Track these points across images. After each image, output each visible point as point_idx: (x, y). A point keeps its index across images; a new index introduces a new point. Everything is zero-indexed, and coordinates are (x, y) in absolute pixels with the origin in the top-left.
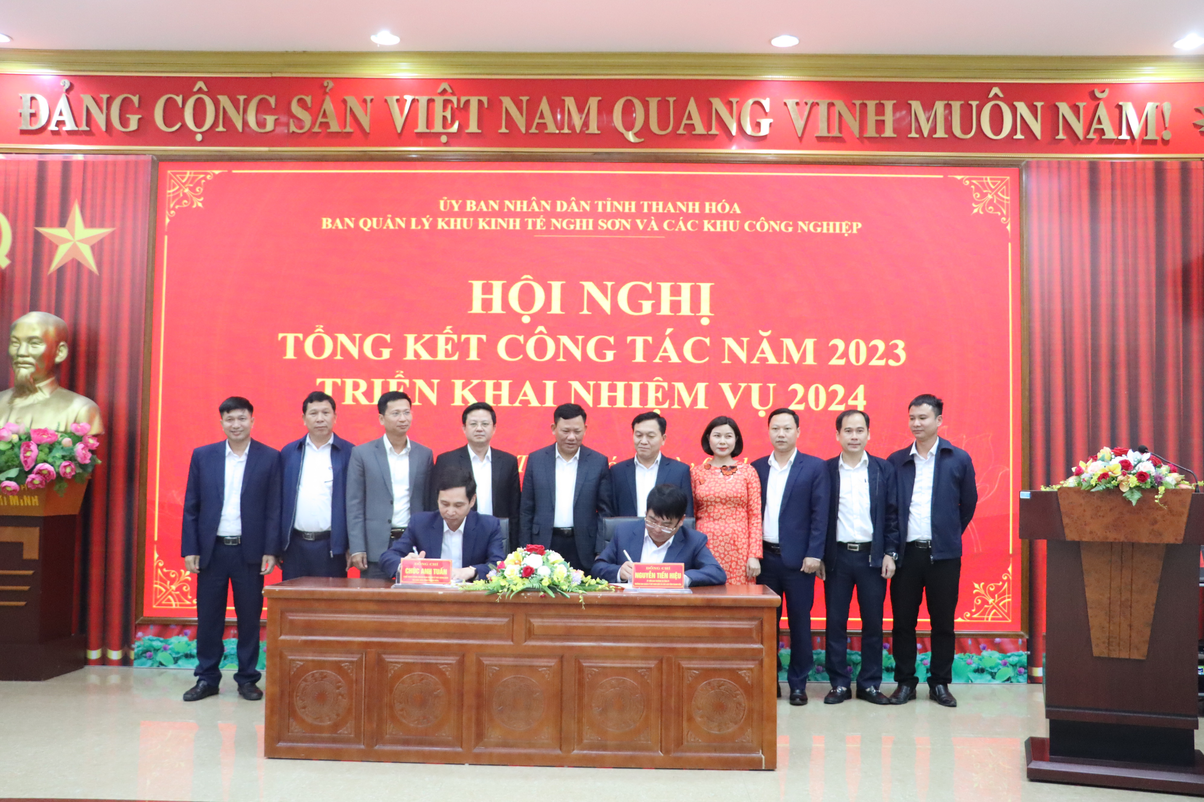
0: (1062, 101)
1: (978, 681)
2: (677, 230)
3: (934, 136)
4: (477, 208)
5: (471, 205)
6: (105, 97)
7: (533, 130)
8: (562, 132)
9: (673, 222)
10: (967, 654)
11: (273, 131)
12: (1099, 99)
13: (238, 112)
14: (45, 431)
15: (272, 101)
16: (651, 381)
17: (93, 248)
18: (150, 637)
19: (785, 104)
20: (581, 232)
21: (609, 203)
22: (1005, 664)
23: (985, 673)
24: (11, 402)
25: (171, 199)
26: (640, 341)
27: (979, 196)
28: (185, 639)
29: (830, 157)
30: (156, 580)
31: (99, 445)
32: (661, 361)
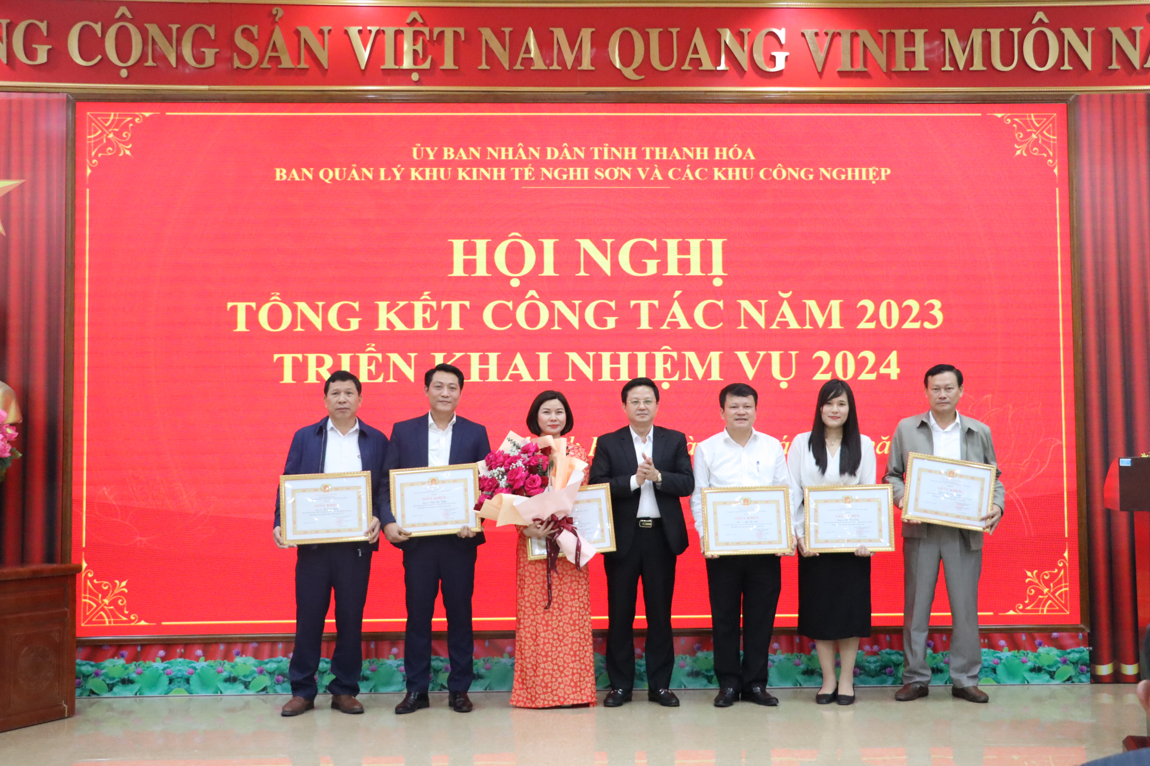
0: (1116, 26)
1: (1035, 682)
2: (683, 179)
3: (971, 69)
4: (455, 156)
5: (448, 153)
6: (4, 22)
7: (518, 67)
8: (551, 68)
9: (679, 170)
10: (1022, 651)
11: (213, 66)
13: (171, 45)
15: (211, 31)
16: (658, 350)
18: (79, 661)
19: (803, 35)
20: (575, 182)
21: (606, 150)
22: (1065, 662)
23: (1043, 672)
25: (92, 146)
26: (644, 305)
27: (1021, 136)
28: (122, 661)
29: (854, 94)
30: (85, 593)
31: (18, 436)
32: (669, 328)
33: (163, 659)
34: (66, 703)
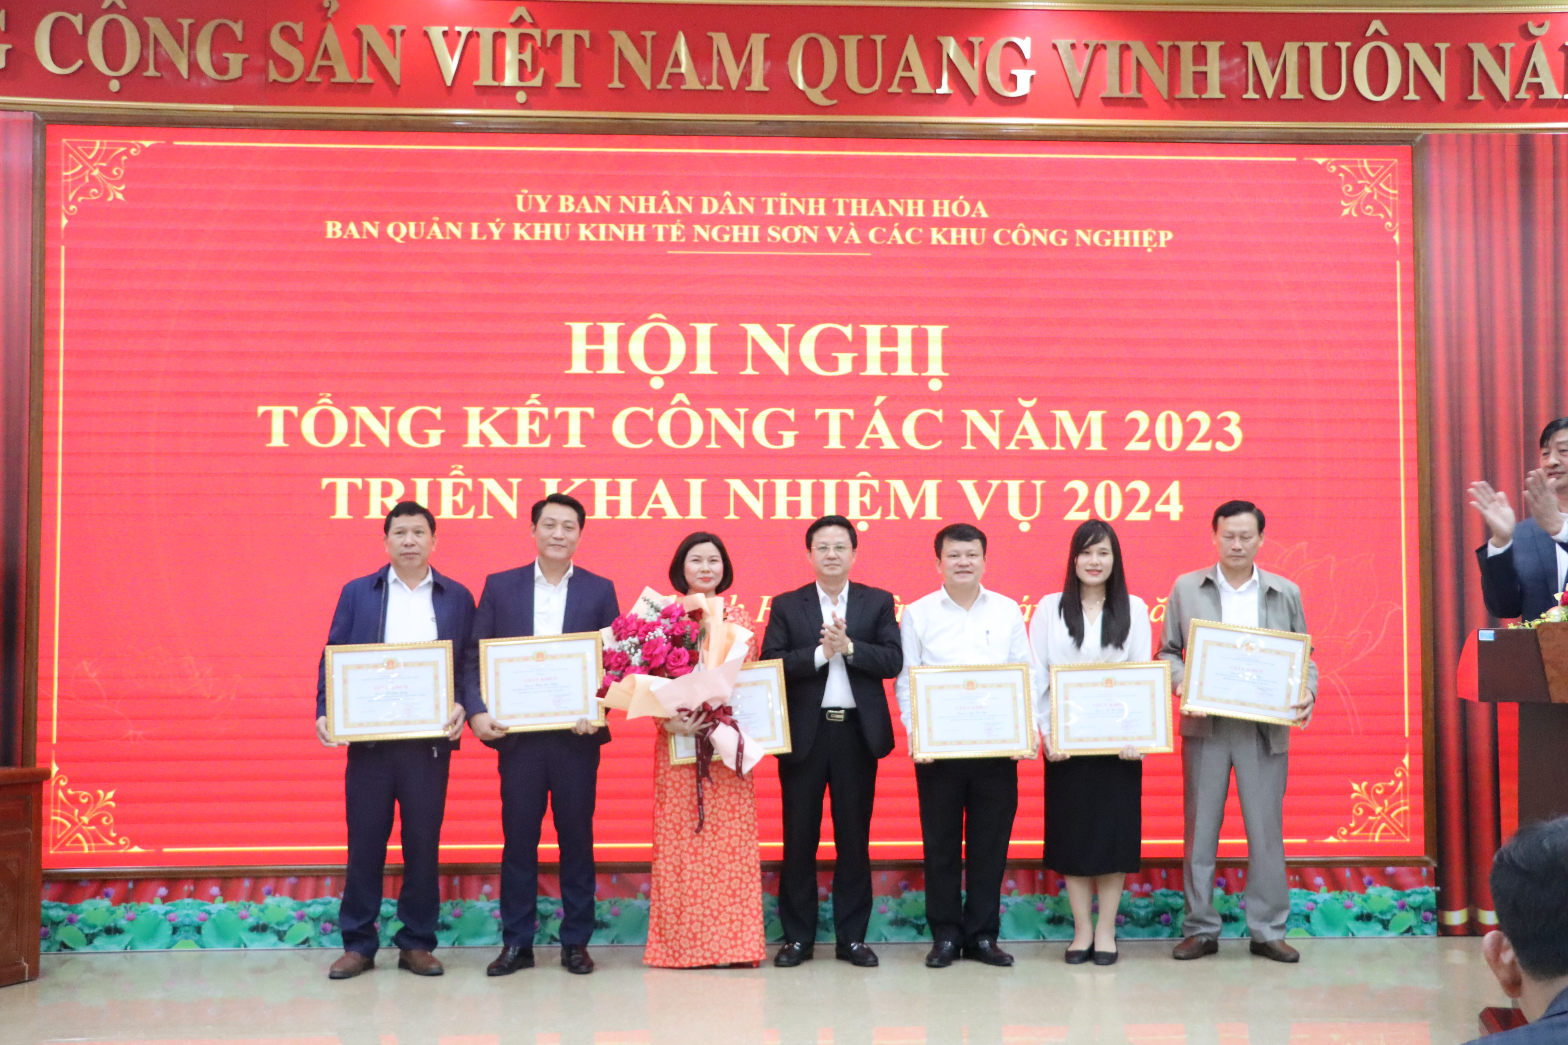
0: (1478, 41)
1: (1363, 934)
2: (889, 243)
3: (1283, 97)
4: (576, 208)
5: (566, 204)
7: (663, 85)
8: (707, 88)
9: (884, 230)
10: (1345, 892)
11: (240, 78)
12: (1534, 37)
13: (182, 47)
15: (238, 28)
16: (853, 477)
18: (47, 902)
19: (1055, 47)
20: (741, 245)
21: (783, 201)
22: (1403, 907)
23: (1373, 921)
25: (70, 187)
26: (834, 415)
27: (1350, 189)
28: (106, 903)
29: (1123, 129)
30: (56, 808)
32: (868, 447)
33: (165, 900)
34: (27, 961)
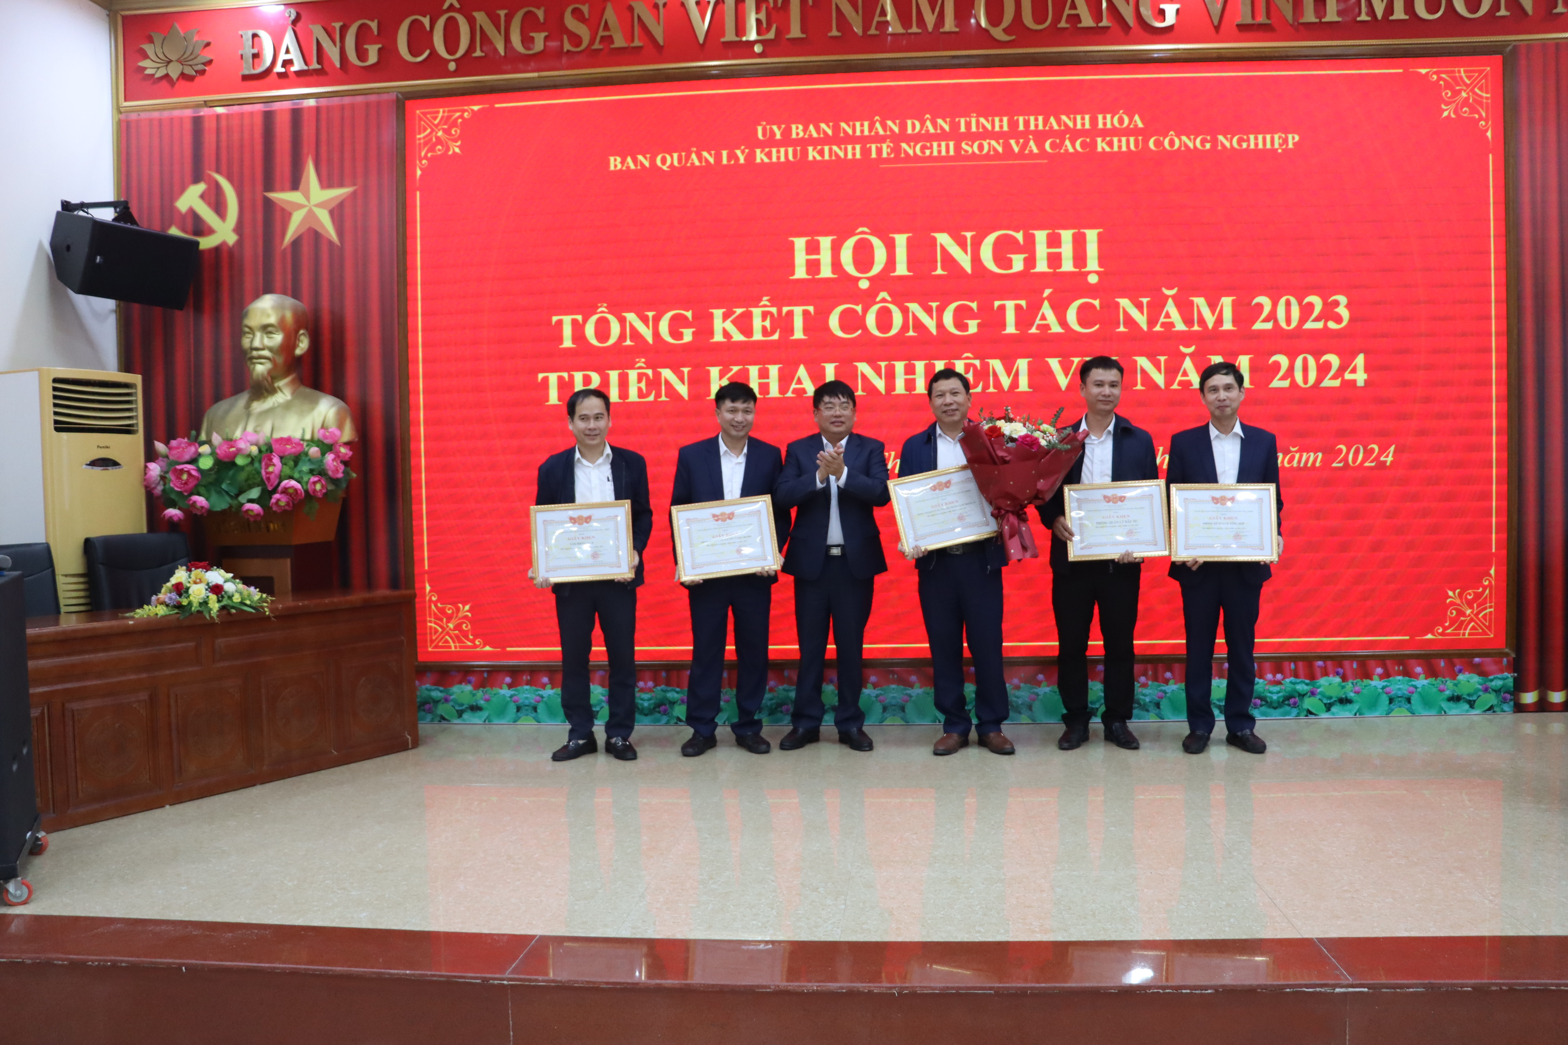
1: (1454, 712)
2: (1062, 151)
3: (1391, 18)
4: (805, 134)
5: (797, 131)
6: (337, 25)
7: (873, 31)
8: (909, 31)
9: (1058, 141)
10: (1440, 679)
11: (542, 51)
13: (499, 32)
14: (288, 440)
15: (540, 14)
17: (332, 213)
18: (428, 686)
20: (940, 158)
21: (974, 121)
22: (1486, 690)
23: (1462, 701)
24: (248, 406)
25: (422, 146)
26: (1010, 305)
27: (1449, 95)
28: (468, 688)
29: (1256, 50)
30: (430, 617)
31: (352, 455)
32: (1038, 332)
33: (510, 686)
34: (409, 735)
